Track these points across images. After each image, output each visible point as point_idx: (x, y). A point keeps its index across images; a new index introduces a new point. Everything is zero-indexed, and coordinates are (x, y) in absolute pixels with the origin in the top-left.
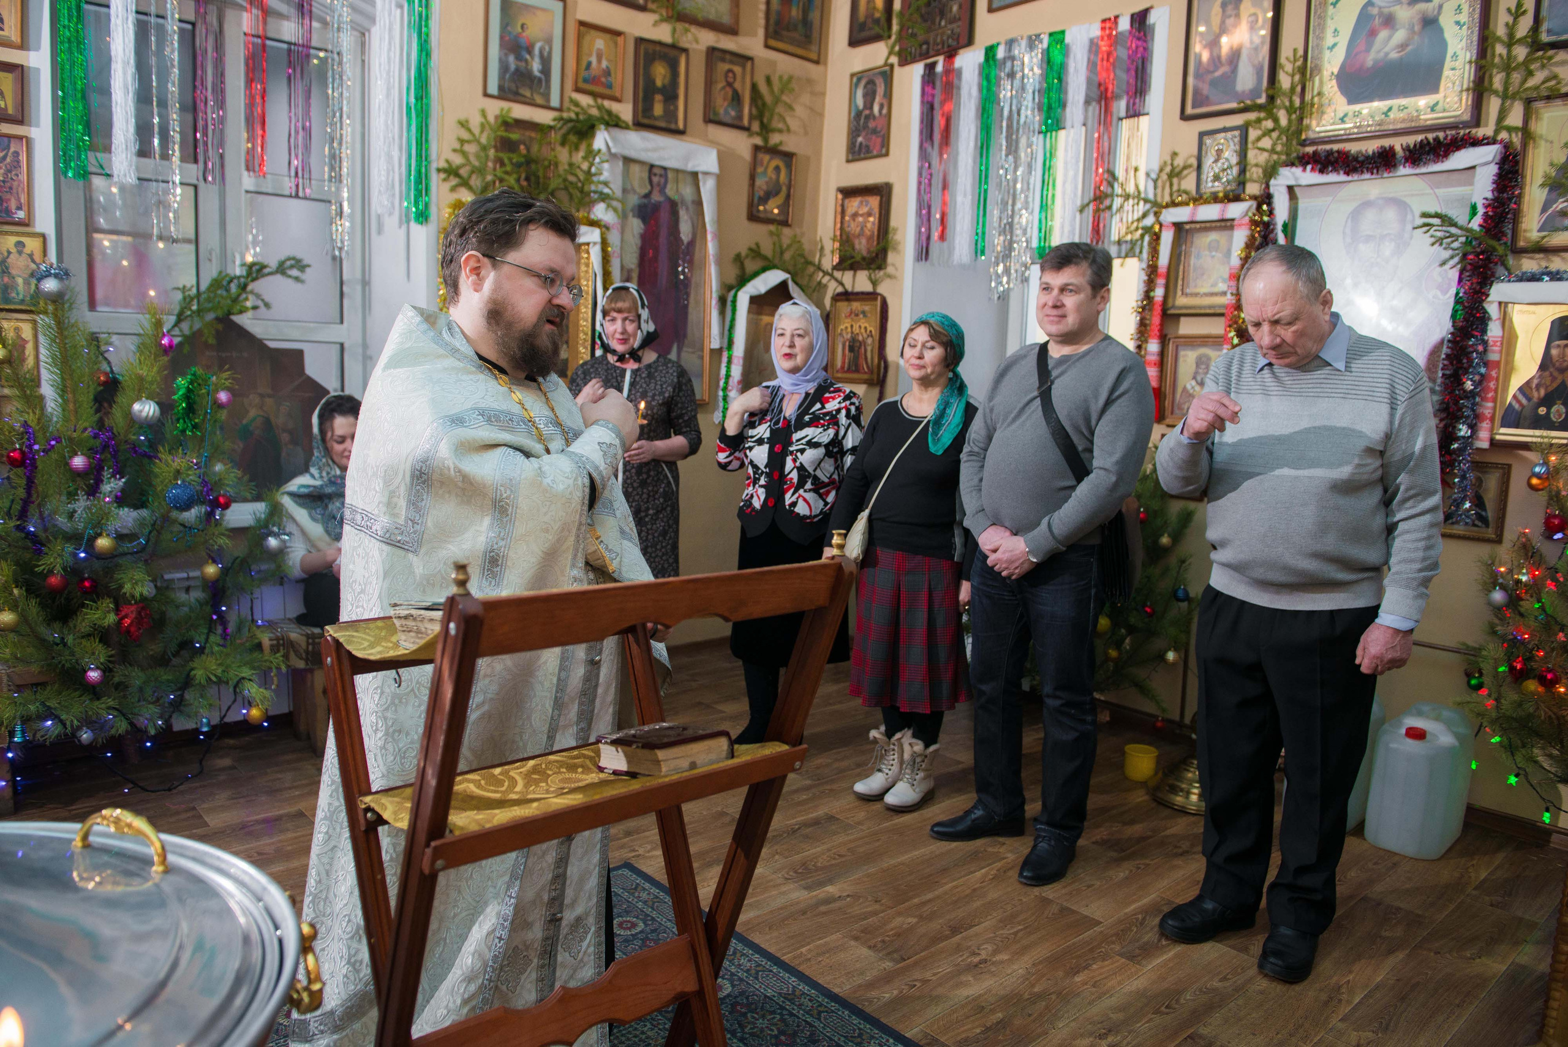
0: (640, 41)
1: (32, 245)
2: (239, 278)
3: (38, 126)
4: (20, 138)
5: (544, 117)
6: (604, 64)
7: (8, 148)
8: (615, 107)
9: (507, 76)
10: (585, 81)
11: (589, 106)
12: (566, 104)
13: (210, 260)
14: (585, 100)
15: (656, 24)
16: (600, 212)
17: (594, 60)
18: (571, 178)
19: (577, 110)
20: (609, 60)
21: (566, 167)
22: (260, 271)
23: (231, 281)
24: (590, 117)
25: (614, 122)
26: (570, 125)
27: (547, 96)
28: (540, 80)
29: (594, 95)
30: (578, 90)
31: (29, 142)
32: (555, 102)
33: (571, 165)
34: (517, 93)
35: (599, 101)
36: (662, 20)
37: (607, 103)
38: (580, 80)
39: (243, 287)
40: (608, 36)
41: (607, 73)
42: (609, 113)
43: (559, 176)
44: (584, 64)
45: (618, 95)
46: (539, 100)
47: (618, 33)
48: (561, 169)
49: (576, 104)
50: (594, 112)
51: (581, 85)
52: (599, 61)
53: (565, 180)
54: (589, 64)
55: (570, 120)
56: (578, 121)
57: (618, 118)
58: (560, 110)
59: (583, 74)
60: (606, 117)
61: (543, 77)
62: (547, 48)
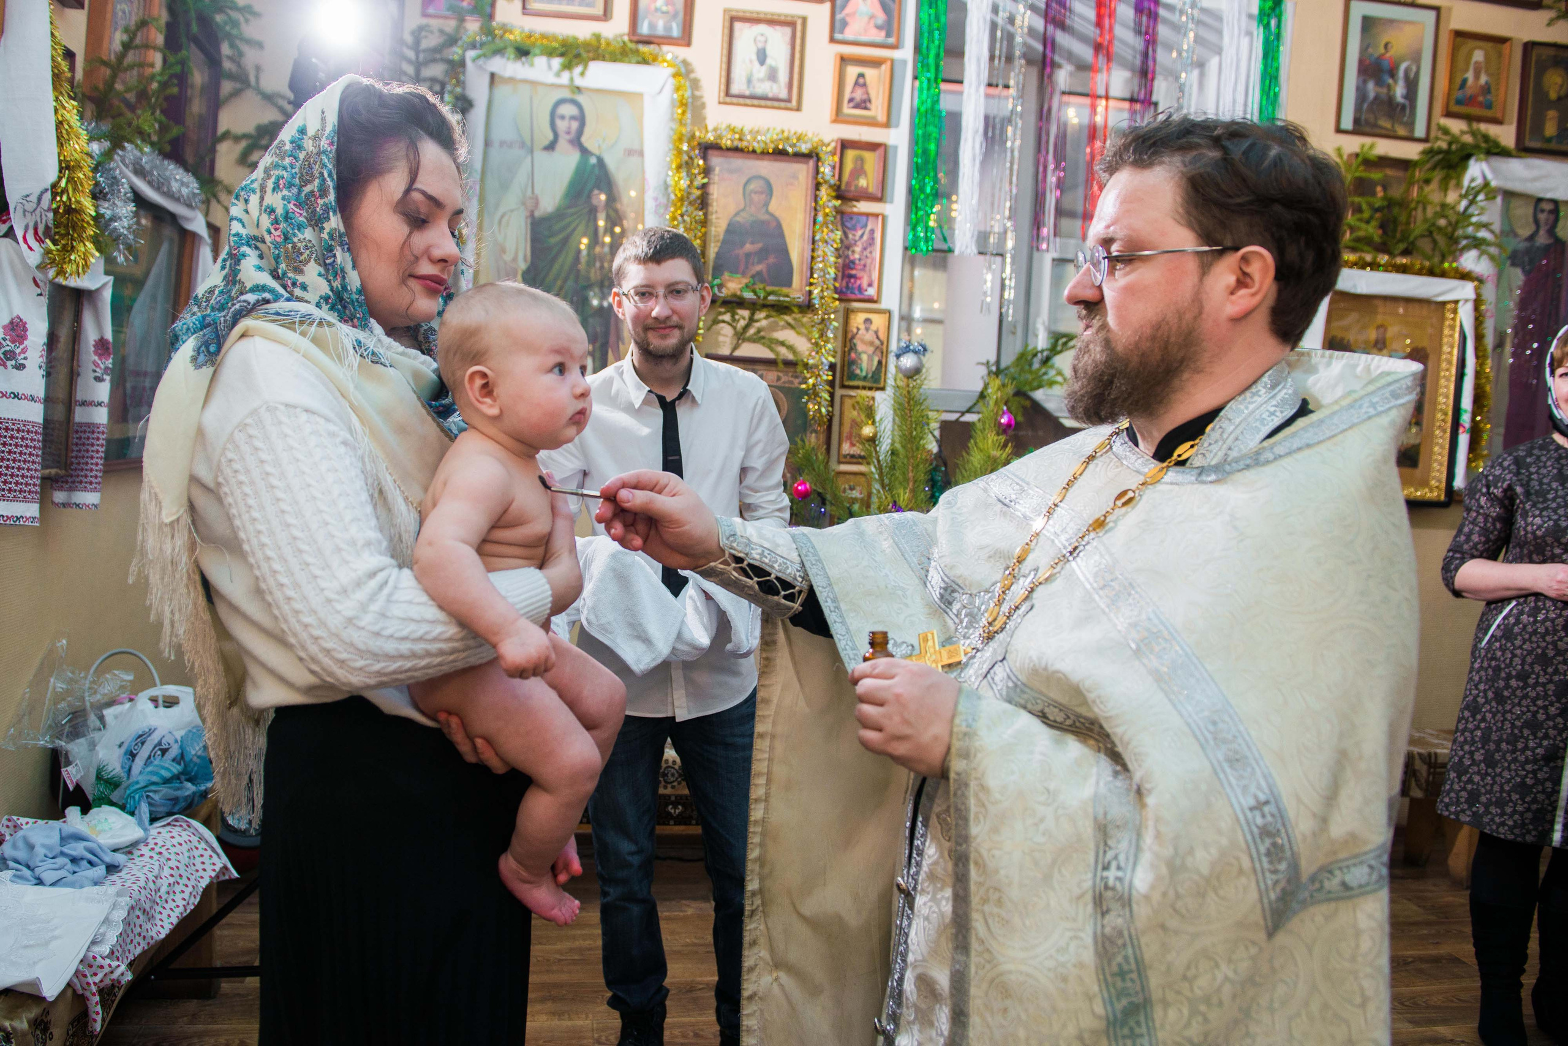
0: (1529, 47)
1: (878, 321)
2: (1042, 351)
3: (892, 202)
4: (876, 215)
5: (1410, 151)
6: (1483, 79)
7: (866, 226)
8: (1492, 130)
9: (1365, 106)
10: (1459, 102)
11: (1463, 133)
12: (1433, 135)
13: (1014, 333)
14: (1456, 126)
15: (1550, 23)
16: (1470, 261)
17: (1470, 75)
18: (1442, 222)
19: (1448, 138)
20: (1488, 74)
21: (1438, 209)
22: (1065, 344)
23: (1035, 355)
24: (1464, 146)
25: (1494, 150)
26: (1440, 157)
27: (1411, 125)
28: (1403, 107)
29: (1469, 118)
30: (1449, 114)
31: (884, 218)
32: (1420, 131)
33: (1444, 206)
34: (1375, 125)
35: (1475, 125)
36: (1558, 18)
37: (1483, 127)
38: (1452, 103)
39: (1046, 361)
40: (1489, 45)
41: (1487, 89)
42: (1486, 138)
43: (1425, 220)
44: (1458, 81)
45: (1499, 115)
46: (1401, 131)
47: (1502, 40)
48: (1430, 212)
49: (1446, 131)
50: (1468, 139)
51: (1455, 108)
52: (1477, 76)
53: (1433, 224)
54: (1465, 81)
55: (1440, 151)
56: (1448, 152)
57: (1496, 144)
58: (1426, 140)
59: (1459, 94)
60: (1483, 145)
61: (1407, 103)
62: (1414, 68)
